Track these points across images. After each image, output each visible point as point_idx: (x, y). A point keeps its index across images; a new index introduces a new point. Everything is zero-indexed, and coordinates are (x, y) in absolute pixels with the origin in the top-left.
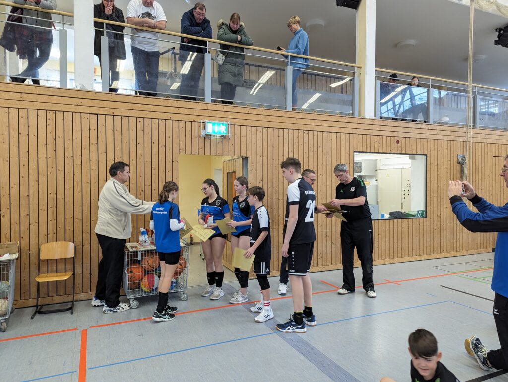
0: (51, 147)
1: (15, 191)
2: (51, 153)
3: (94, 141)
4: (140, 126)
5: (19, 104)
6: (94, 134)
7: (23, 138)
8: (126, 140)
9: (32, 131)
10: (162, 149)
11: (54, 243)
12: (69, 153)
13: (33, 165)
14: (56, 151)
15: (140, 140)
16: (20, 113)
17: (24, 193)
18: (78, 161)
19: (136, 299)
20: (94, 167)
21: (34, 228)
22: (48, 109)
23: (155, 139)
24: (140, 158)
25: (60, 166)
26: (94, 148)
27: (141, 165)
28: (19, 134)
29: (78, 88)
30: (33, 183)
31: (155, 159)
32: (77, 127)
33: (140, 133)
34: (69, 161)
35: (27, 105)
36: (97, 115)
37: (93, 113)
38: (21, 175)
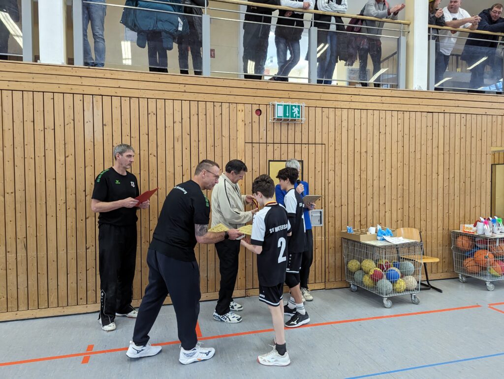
0: (400, 144)
1: (376, 183)
2: (400, 148)
3: (430, 137)
4: (463, 121)
5: (380, 107)
6: (430, 129)
7: (382, 136)
8: (452, 135)
9: (388, 129)
10: (479, 143)
11: (402, 229)
12: (412, 150)
13: (388, 160)
14: (403, 147)
15: (463, 135)
16: (381, 115)
17: (382, 185)
18: (418, 156)
19: (491, 283)
20: (429, 161)
21: (388, 215)
22: (400, 110)
23: (474, 134)
24: (463, 153)
25: (406, 162)
26: (429, 143)
27: (463, 158)
28: (380, 132)
29: (417, 89)
30: (388, 176)
31: (474, 153)
32: (418, 125)
33: (463, 128)
34: (412, 155)
35: (385, 107)
36: (432, 112)
37: (430, 111)
38: (381, 169)
